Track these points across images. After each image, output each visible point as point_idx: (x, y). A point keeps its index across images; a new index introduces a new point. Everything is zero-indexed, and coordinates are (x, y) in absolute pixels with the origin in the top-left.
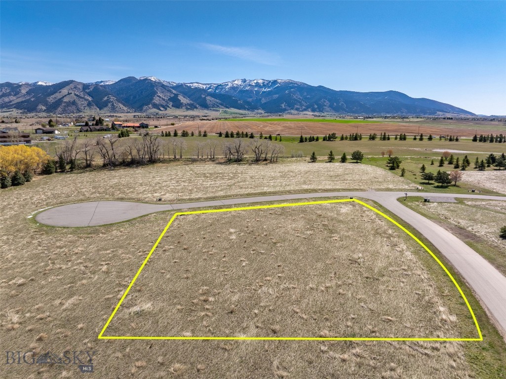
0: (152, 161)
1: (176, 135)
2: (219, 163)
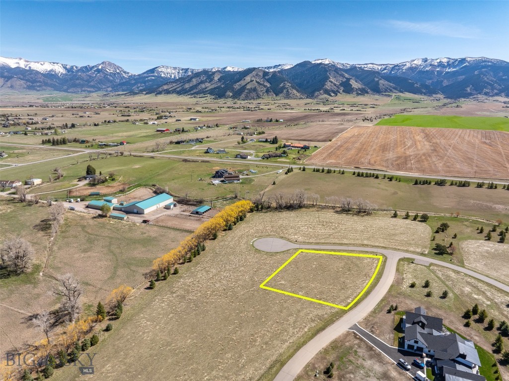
0: (300, 206)
1: (323, 171)
2: (337, 212)
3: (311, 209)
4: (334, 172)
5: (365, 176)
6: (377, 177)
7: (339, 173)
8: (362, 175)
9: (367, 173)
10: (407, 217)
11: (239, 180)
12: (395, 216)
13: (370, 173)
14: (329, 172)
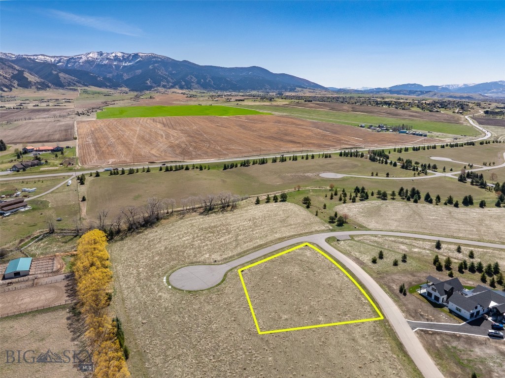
1: (123, 172)
2: (201, 214)
3: (172, 219)
4: (137, 171)
5: (174, 169)
6: (187, 169)
7: (144, 171)
8: (171, 170)
9: (176, 166)
10: (268, 201)
11: (25, 206)
12: (258, 202)
13: (179, 166)
14: (131, 172)
